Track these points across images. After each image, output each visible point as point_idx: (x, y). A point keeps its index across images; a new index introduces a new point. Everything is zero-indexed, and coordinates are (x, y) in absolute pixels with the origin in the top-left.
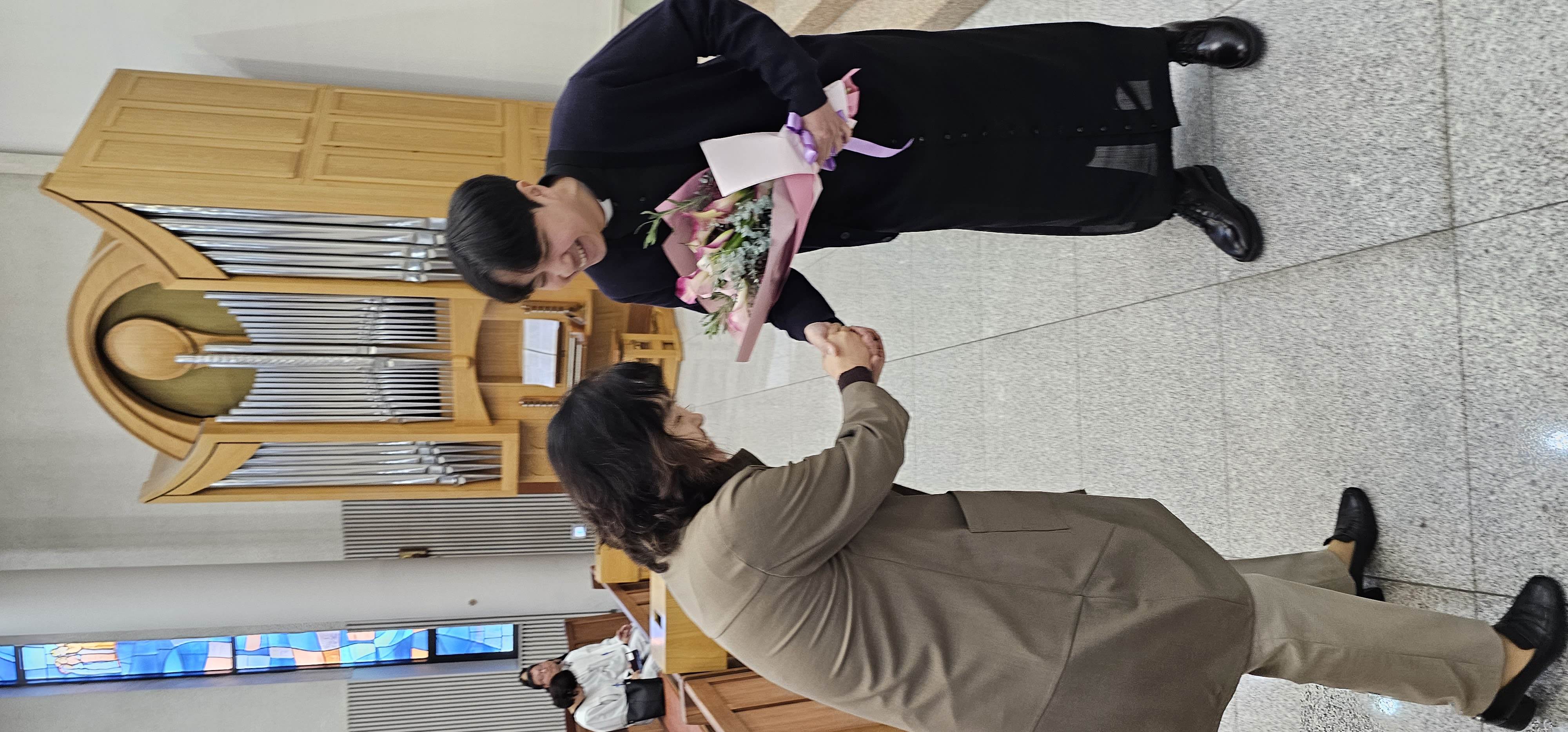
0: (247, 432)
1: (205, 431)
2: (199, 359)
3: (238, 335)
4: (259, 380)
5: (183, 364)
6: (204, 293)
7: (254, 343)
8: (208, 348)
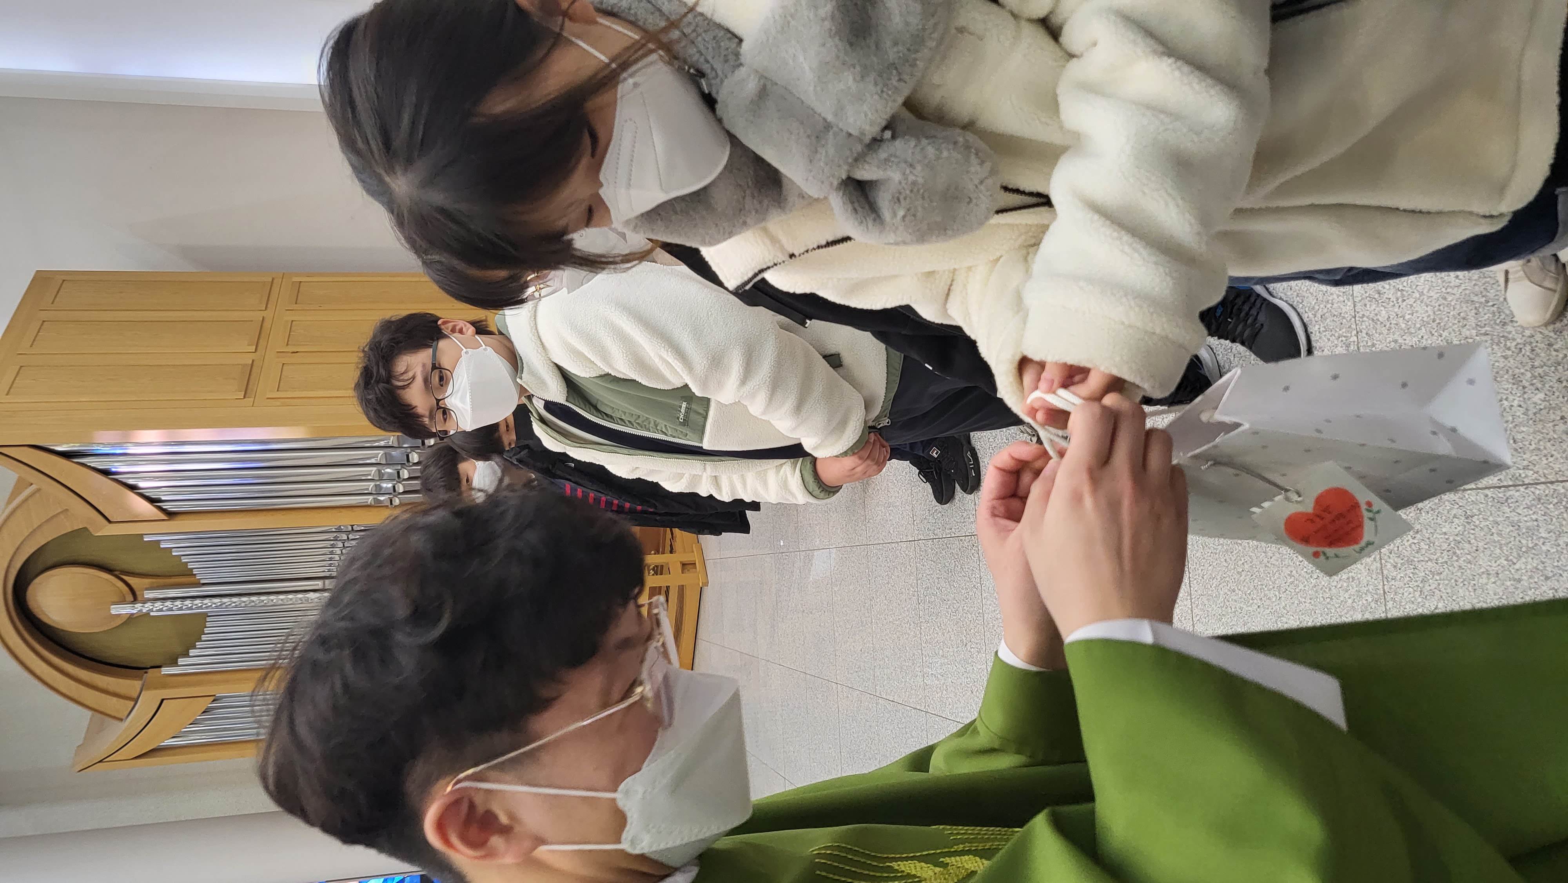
0: (197, 684)
1: (147, 687)
2: (138, 606)
3: (183, 578)
4: (208, 625)
5: (119, 616)
6: (141, 536)
7: (204, 584)
8: (149, 595)
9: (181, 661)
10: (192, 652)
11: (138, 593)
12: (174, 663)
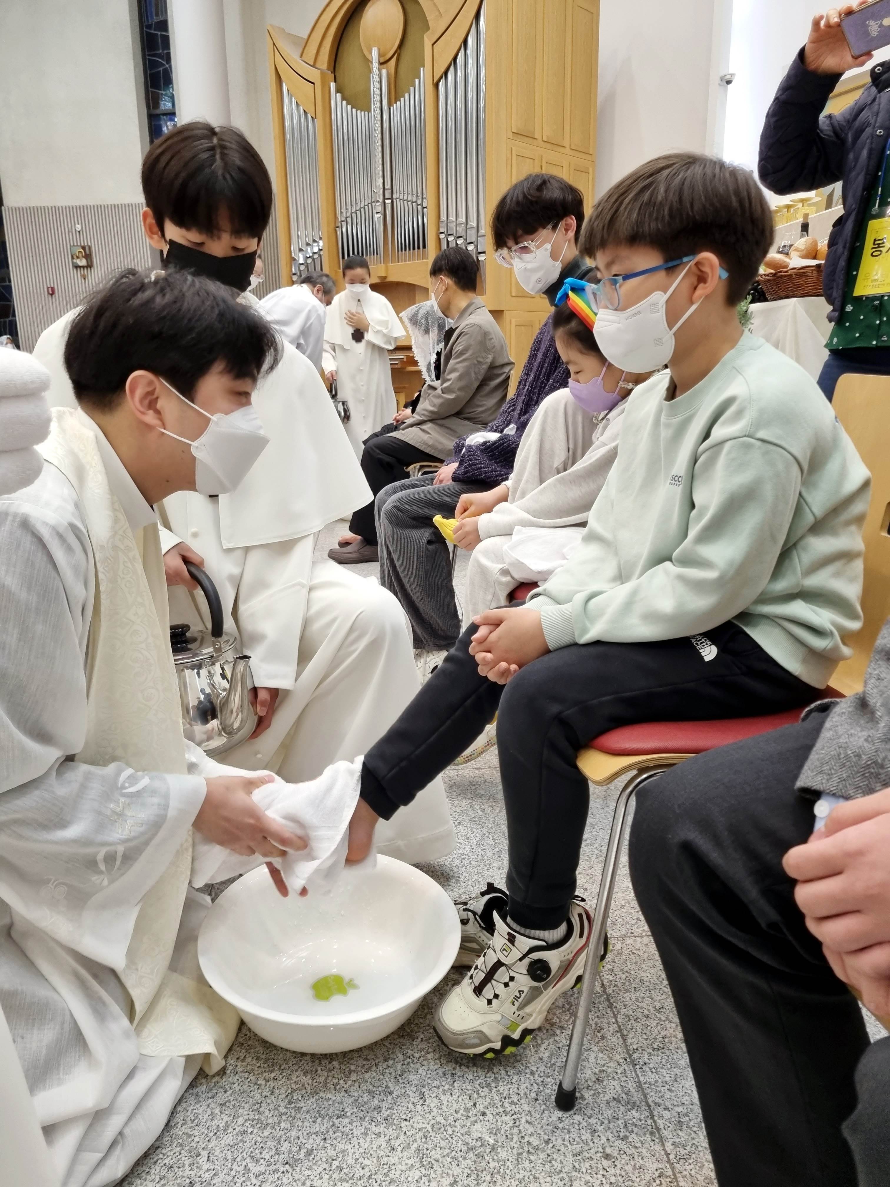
0: (324, 108)
1: (323, 74)
2: (375, 65)
3: (395, 95)
4: (363, 113)
5: (371, 53)
6: (424, 67)
7: (390, 109)
8: (384, 72)
9: (339, 95)
10: (344, 102)
11: (385, 65)
12: (338, 91)
